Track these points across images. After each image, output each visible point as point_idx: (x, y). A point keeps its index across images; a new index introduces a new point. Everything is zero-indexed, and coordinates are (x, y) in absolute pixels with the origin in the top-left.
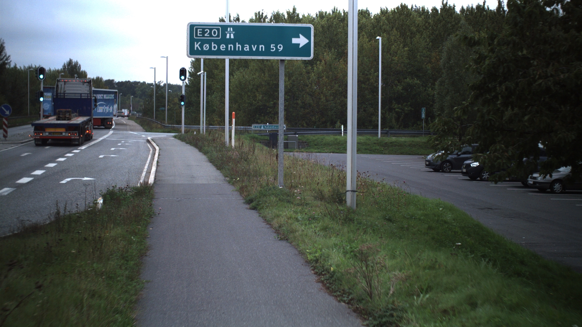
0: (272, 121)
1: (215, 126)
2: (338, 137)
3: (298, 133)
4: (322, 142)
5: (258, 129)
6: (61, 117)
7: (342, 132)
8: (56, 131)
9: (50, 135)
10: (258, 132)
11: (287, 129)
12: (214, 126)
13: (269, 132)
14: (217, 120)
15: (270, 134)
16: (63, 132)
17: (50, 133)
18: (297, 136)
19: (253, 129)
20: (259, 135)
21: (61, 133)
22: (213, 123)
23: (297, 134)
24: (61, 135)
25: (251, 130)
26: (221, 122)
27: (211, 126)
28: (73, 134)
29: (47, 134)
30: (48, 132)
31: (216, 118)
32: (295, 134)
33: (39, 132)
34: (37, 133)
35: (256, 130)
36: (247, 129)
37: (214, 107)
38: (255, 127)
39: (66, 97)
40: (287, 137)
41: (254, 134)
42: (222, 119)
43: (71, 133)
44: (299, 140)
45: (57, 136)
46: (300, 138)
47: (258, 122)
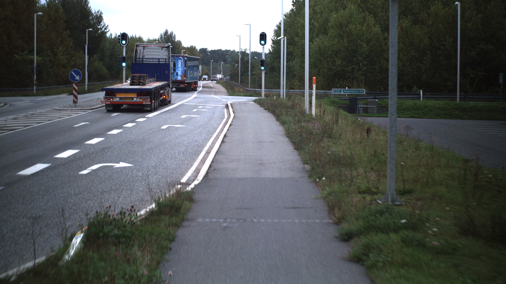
0: (351, 85)
1: (296, 91)
2: (417, 102)
3: (377, 97)
4: (402, 106)
5: (338, 93)
6: (135, 82)
7: (421, 97)
8: (127, 96)
9: (121, 101)
10: (337, 96)
11: (366, 93)
12: (294, 90)
13: (348, 96)
14: (297, 85)
15: (350, 98)
16: (134, 98)
17: (121, 98)
18: (377, 100)
19: (333, 93)
20: (339, 100)
21: (133, 98)
22: (293, 87)
23: (377, 99)
24: (132, 101)
25: (331, 94)
26: (301, 87)
27: (291, 90)
28: (144, 99)
29: (118, 99)
30: (119, 97)
31: (297, 83)
32: (374, 99)
33: (109, 98)
34: (108, 98)
35: (335, 94)
36: (327, 93)
37: (295, 72)
38: (335, 91)
39: (144, 62)
40: (367, 102)
41: (334, 99)
42: (302, 83)
43: (143, 99)
44: (379, 105)
45: (128, 101)
46: (379, 102)
47: (337, 86)
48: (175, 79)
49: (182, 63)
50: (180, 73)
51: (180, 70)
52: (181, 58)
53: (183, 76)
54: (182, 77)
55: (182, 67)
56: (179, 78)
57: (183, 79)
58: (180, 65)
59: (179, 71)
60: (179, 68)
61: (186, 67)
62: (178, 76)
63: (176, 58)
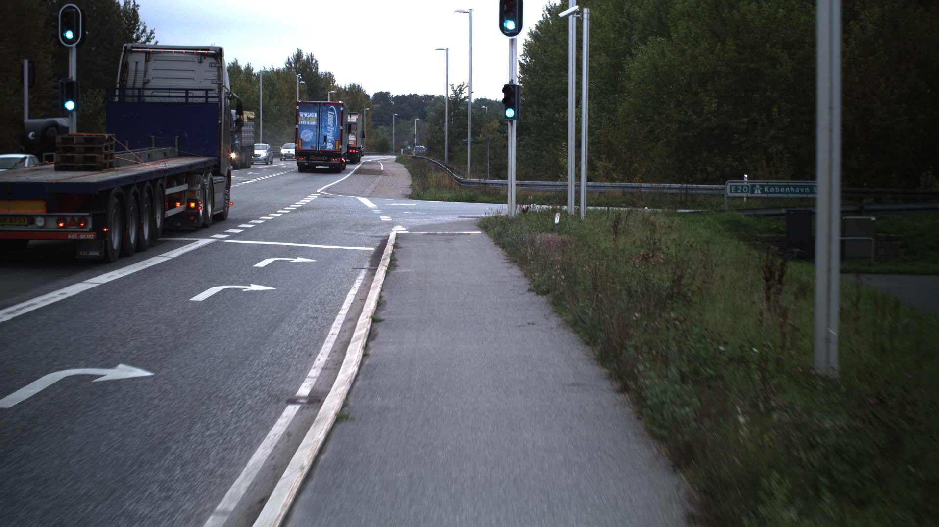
48: (322, 147)
49: (334, 118)
50: (330, 137)
51: (332, 132)
52: (332, 108)
53: (337, 142)
54: (334, 144)
55: (334, 126)
56: (330, 147)
57: (337, 149)
58: (330, 122)
59: (329, 132)
60: (329, 128)
61: (341, 125)
62: (328, 143)
63: (322, 109)
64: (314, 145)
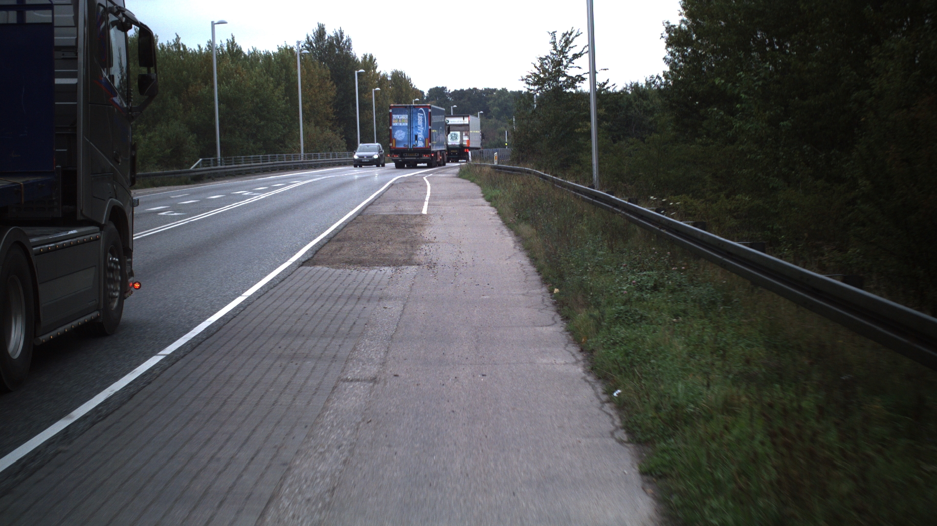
50: (421, 136)
51: (422, 131)
52: (421, 110)
53: (427, 140)
54: (424, 142)
55: (424, 126)
56: (420, 144)
57: (427, 146)
58: (420, 122)
59: (419, 131)
60: (419, 128)
61: (430, 125)
62: (419, 141)
63: (412, 112)
64: (407, 144)
